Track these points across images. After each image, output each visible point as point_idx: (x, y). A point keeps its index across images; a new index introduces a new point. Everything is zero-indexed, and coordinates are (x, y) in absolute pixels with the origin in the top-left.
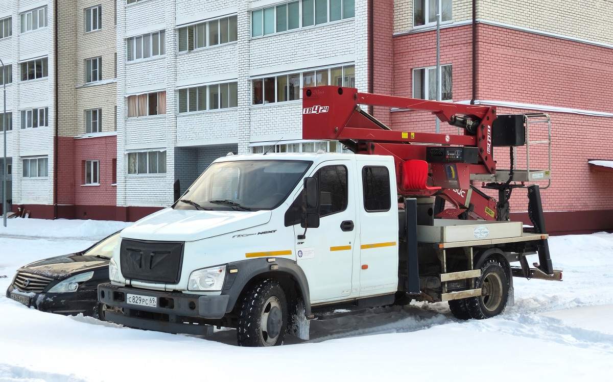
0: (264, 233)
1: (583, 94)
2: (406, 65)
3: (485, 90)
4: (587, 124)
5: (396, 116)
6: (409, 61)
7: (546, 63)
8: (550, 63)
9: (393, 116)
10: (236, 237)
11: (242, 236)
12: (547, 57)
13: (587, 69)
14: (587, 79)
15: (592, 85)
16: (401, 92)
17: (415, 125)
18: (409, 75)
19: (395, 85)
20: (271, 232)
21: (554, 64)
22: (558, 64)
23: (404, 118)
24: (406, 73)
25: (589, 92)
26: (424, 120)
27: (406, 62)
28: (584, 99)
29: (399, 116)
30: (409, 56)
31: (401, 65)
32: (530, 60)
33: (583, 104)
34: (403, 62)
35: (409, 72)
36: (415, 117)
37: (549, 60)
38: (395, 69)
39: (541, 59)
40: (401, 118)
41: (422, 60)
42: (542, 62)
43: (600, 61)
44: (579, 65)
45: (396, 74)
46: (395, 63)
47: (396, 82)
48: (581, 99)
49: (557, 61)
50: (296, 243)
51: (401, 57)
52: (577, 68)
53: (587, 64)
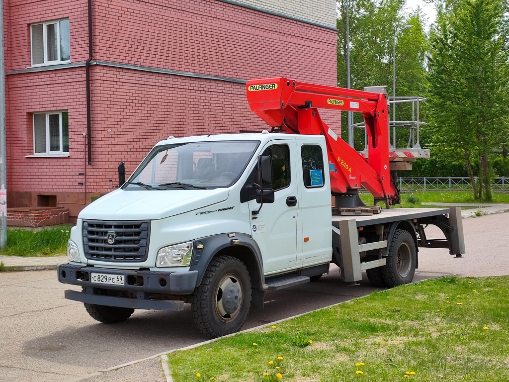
0: (224, 209)
1: (233, 60)
2: (23, 19)
3: (105, 48)
4: (237, 93)
5: (13, 80)
6: (25, 15)
7: (188, 22)
8: (193, 23)
9: (10, 80)
10: (199, 214)
11: (205, 213)
12: (188, 16)
13: (238, 33)
14: (238, 44)
15: (244, 50)
16: (19, 51)
17: (32, 91)
18: (26, 31)
19: (12, 43)
20: (230, 208)
21: (198, 24)
22: (203, 25)
23: (22, 82)
24: (23, 29)
25: (240, 58)
26: (41, 83)
27: (23, 16)
28: (235, 66)
29: (16, 79)
30: (26, 9)
31: (17, 20)
32: (166, 18)
33: (234, 71)
34: (20, 16)
35: (26, 28)
36: (32, 81)
37: (190, 19)
38: (12, 24)
39: (180, 18)
40: (18, 82)
41: (39, 13)
42: (182, 21)
43: (253, 25)
44: (228, 28)
45: (12, 30)
46: (12, 18)
47: (13, 40)
48: (231, 65)
49: (201, 22)
50: (251, 218)
51: (17, 10)
52: (226, 30)
53: (238, 27)
